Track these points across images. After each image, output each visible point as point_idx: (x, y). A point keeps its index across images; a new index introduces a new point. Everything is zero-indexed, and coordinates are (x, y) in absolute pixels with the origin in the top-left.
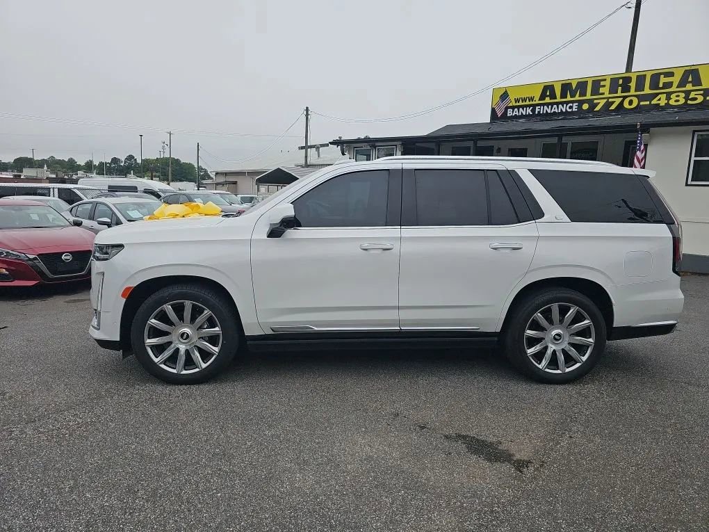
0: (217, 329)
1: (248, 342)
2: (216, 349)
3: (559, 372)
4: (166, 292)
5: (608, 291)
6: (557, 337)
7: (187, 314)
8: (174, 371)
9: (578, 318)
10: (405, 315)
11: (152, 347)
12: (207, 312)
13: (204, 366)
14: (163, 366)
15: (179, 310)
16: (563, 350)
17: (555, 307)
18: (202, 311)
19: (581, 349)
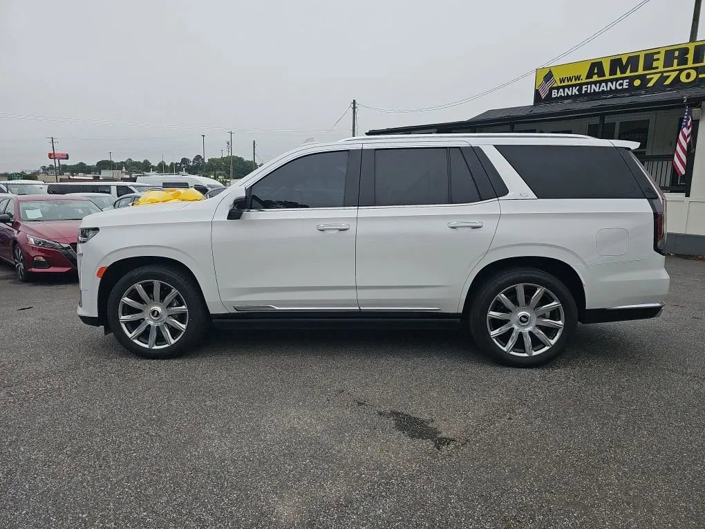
0: (184, 307)
1: (214, 321)
2: (184, 326)
3: (525, 355)
4: (136, 273)
5: (577, 271)
6: (523, 319)
7: (157, 292)
8: (147, 346)
9: (545, 300)
10: (364, 295)
11: (126, 323)
12: (174, 291)
13: (173, 342)
14: (136, 341)
15: (149, 289)
16: (531, 333)
17: (520, 288)
18: (169, 290)
19: (550, 331)
